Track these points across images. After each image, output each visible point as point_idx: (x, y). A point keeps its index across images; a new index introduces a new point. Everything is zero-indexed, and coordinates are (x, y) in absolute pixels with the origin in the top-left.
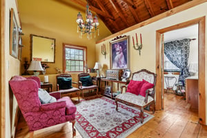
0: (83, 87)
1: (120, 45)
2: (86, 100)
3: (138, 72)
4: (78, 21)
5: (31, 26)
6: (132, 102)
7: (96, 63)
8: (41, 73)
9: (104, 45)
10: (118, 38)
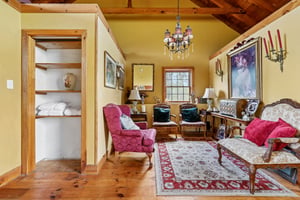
0: (184, 122)
1: (244, 57)
2: (186, 139)
3: (274, 104)
4: (166, 40)
5: (133, 55)
6: (238, 153)
7: (207, 90)
8: (140, 102)
9: (219, 61)
10: (239, 45)
